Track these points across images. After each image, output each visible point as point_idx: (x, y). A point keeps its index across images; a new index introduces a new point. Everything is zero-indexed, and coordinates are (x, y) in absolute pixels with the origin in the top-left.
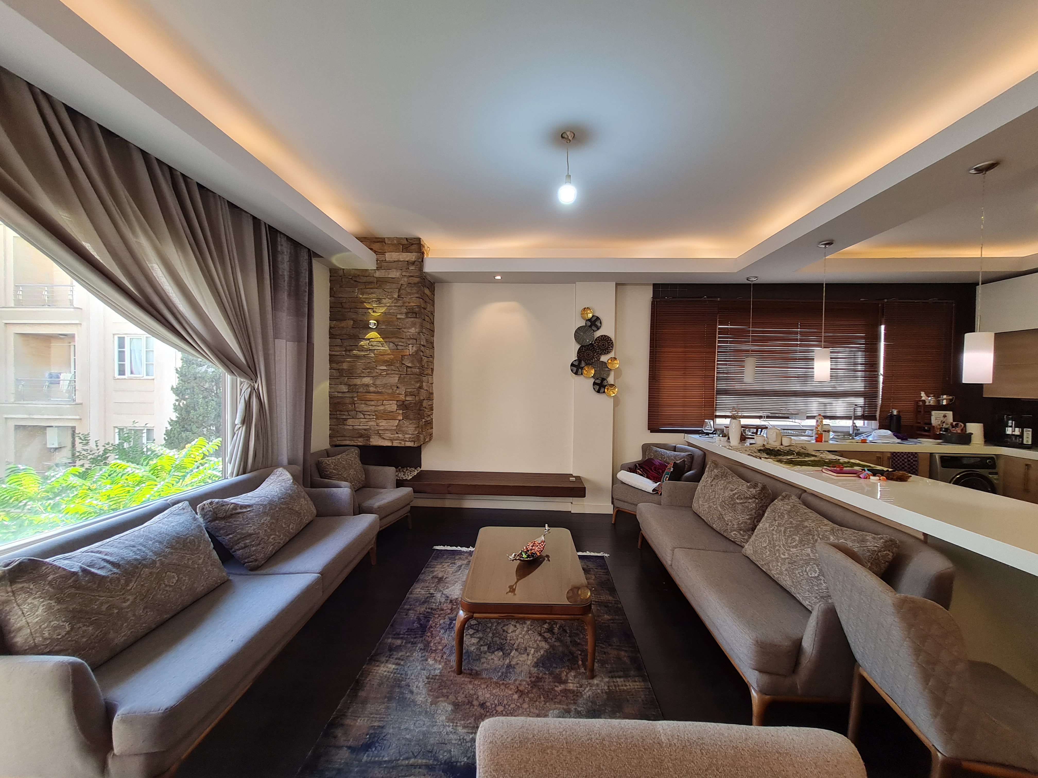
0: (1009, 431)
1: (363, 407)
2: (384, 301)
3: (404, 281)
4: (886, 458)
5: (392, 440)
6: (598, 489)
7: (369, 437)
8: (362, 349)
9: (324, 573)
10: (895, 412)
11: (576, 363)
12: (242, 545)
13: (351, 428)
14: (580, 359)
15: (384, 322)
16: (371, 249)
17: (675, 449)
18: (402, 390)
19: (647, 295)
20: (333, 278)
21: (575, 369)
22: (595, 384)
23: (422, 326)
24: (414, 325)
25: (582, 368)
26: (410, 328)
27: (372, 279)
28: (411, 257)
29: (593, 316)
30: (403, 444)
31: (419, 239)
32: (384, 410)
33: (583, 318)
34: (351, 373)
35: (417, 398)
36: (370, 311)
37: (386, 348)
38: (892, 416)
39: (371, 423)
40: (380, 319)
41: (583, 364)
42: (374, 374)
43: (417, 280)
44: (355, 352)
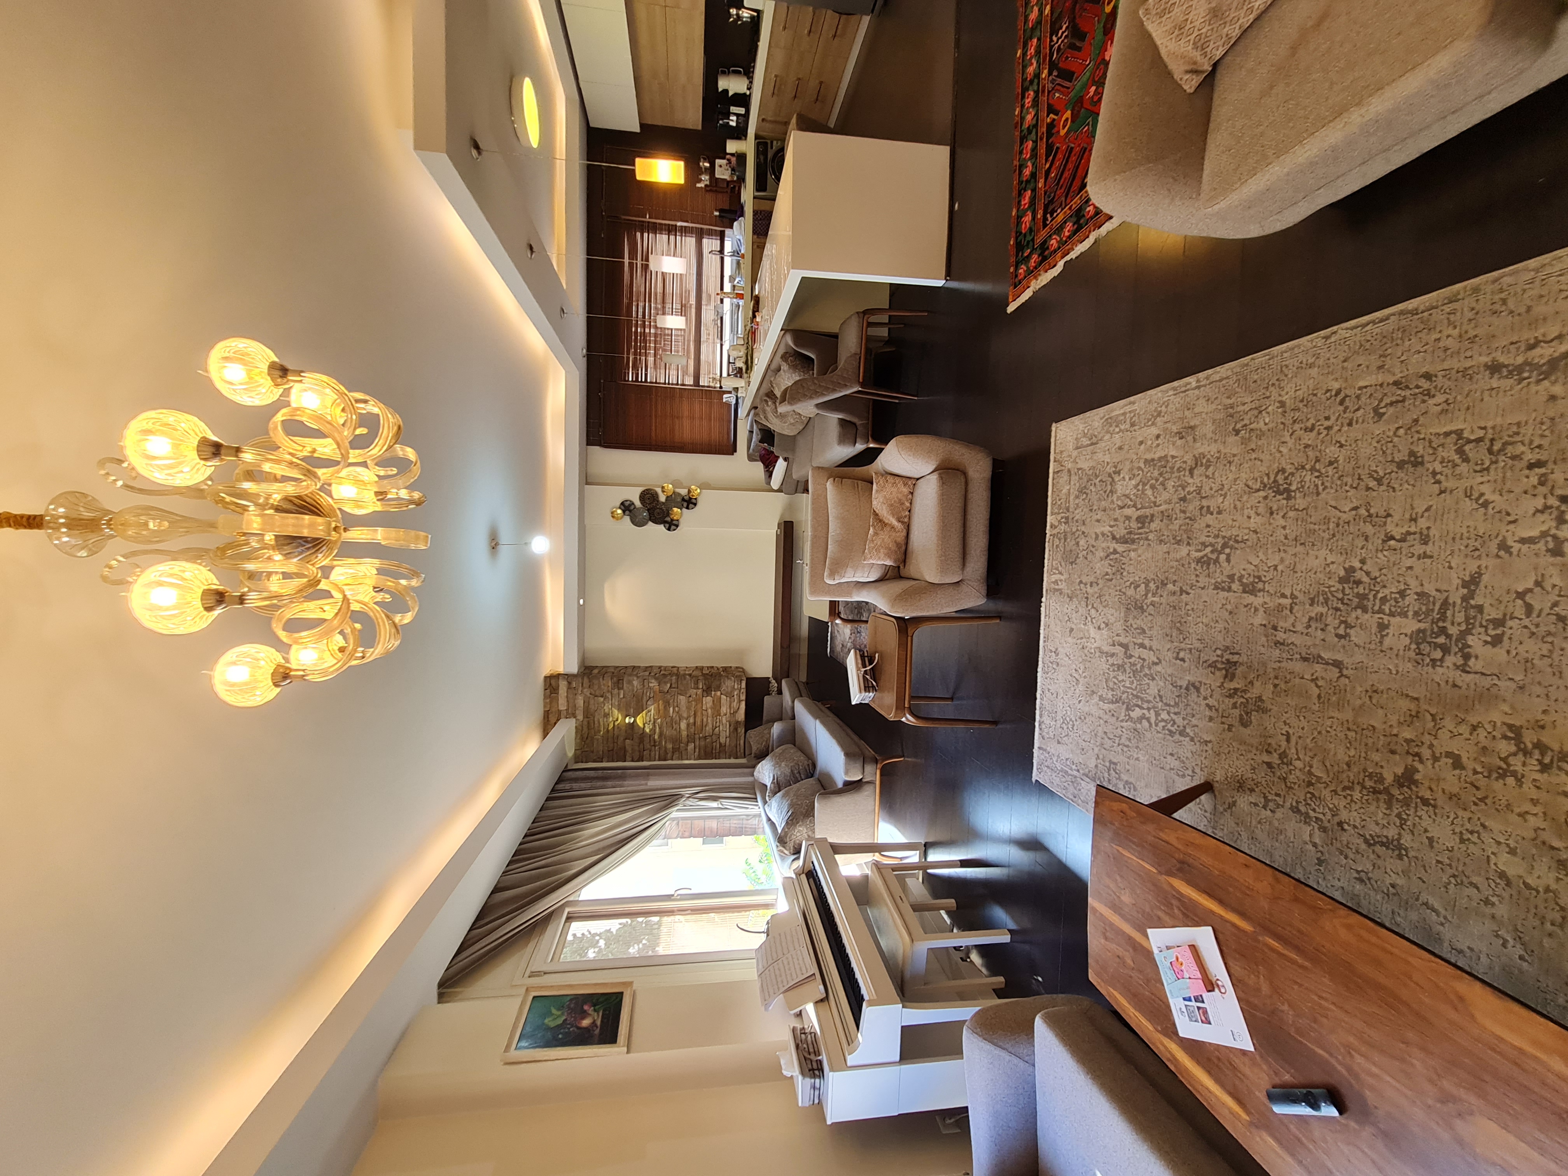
0: (733, 124)
1: (709, 728)
2: (606, 711)
3: (587, 692)
4: (758, 240)
5: (740, 701)
6: (790, 507)
7: (737, 722)
8: (653, 730)
9: (816, 717)
10: (717, 213)
11: (667, 525)
12: (798, 775)
13: (728, 739)
14: (663, 522)
15: (627, 710)
16: (555, 724)
17: (751, 432)
18: (693, 692)
19: (596, 451)
20: (584, 760)
21: (673, 527)
22: (687, 508)
23: (630, 675)
24: (630, 682)
25: (672, 520)
26: (633, 686)
27: (585, 723)
28: (563, 685)
29: (620, 508)
30: (744, 691)
31: (546, 677)
32: (711, 708)
33: (622, 518)
34: (676, 740)
35: (701, 678)
36: (616, 723)
37: (652, 707)
38: (720, 216)
39: (724, 721)
40: (625, 713)
41: (668, 519)
42: (678, 718)
43: (586, 680)
44: (656, 737)
